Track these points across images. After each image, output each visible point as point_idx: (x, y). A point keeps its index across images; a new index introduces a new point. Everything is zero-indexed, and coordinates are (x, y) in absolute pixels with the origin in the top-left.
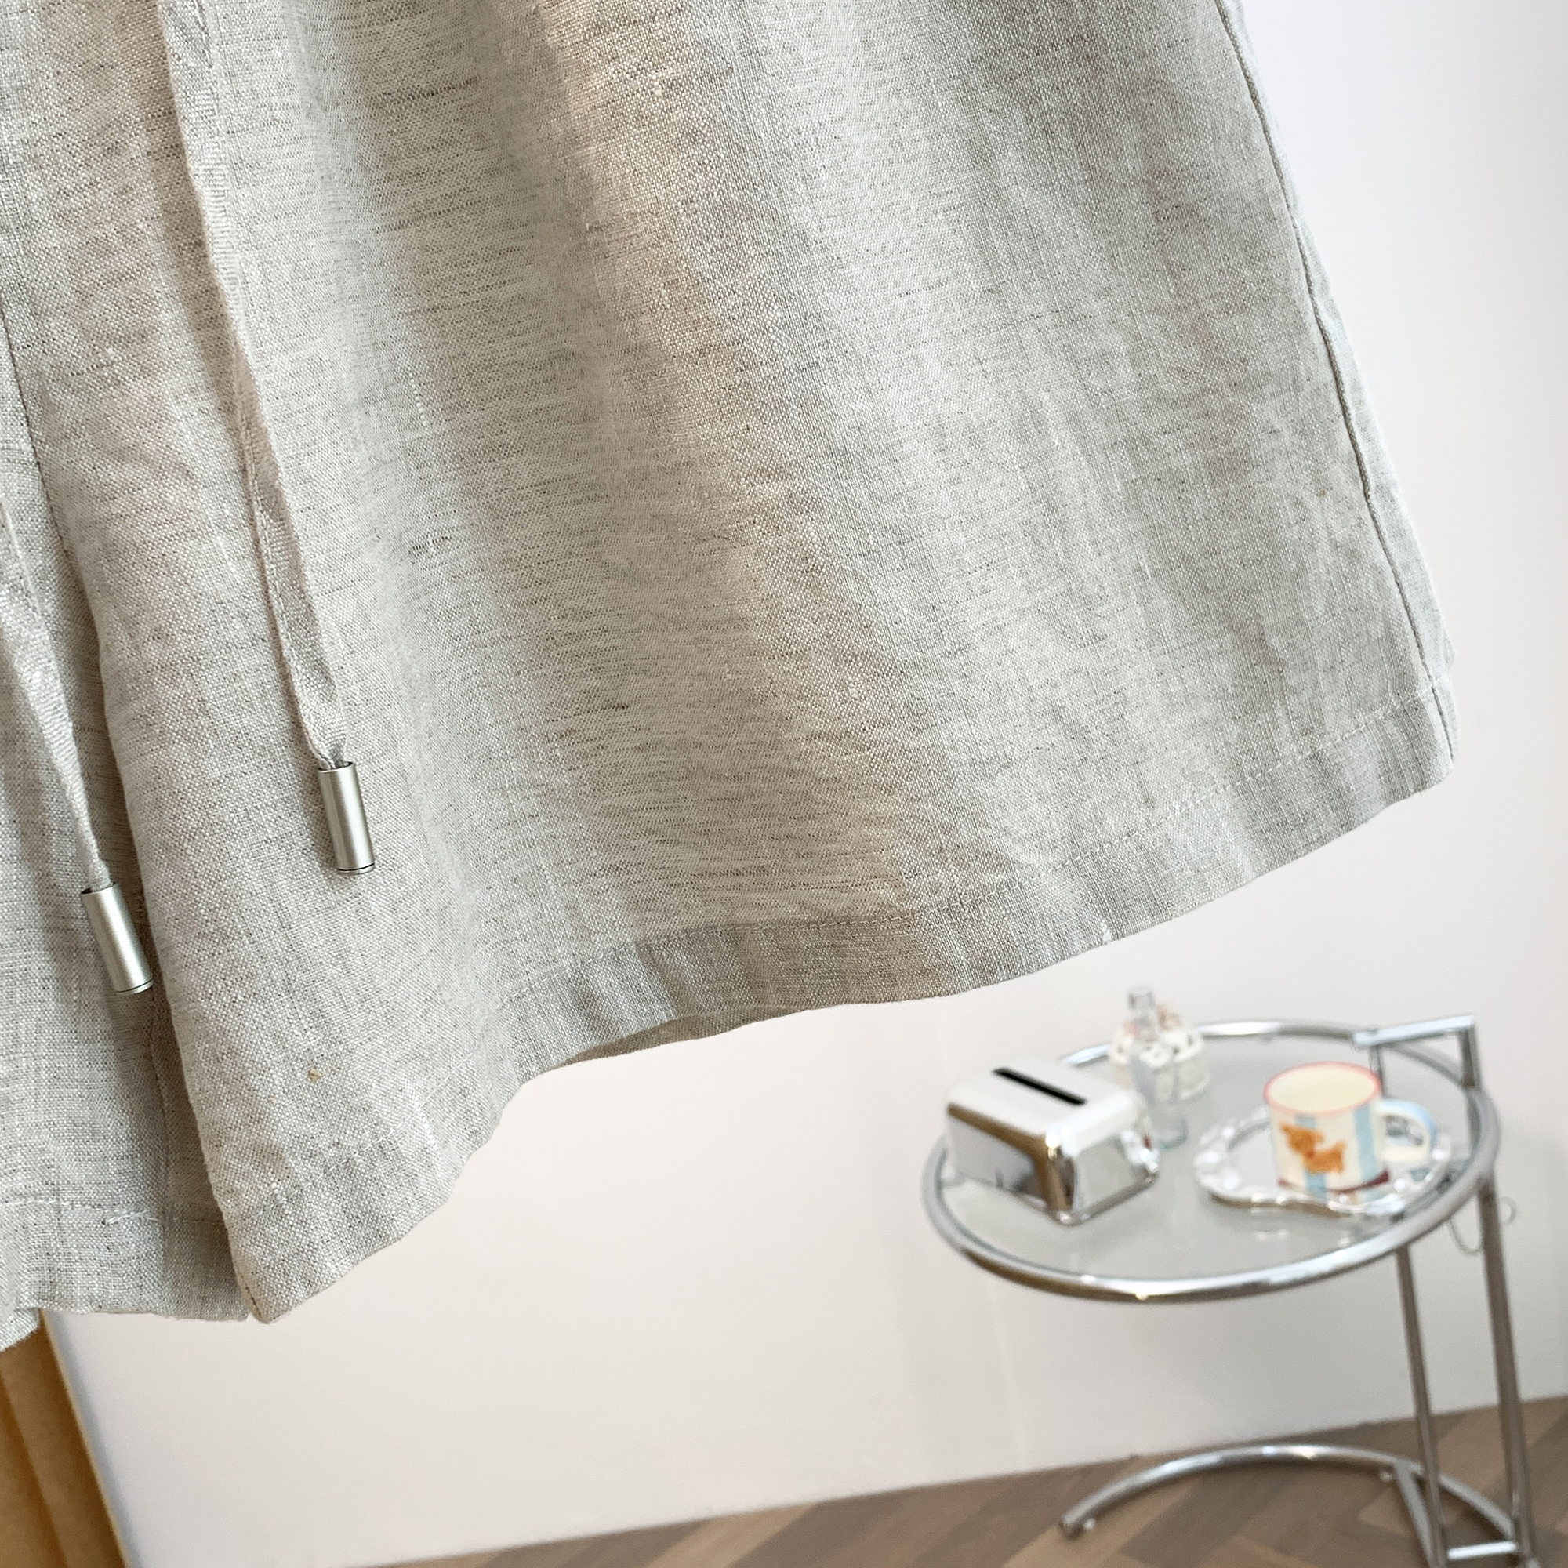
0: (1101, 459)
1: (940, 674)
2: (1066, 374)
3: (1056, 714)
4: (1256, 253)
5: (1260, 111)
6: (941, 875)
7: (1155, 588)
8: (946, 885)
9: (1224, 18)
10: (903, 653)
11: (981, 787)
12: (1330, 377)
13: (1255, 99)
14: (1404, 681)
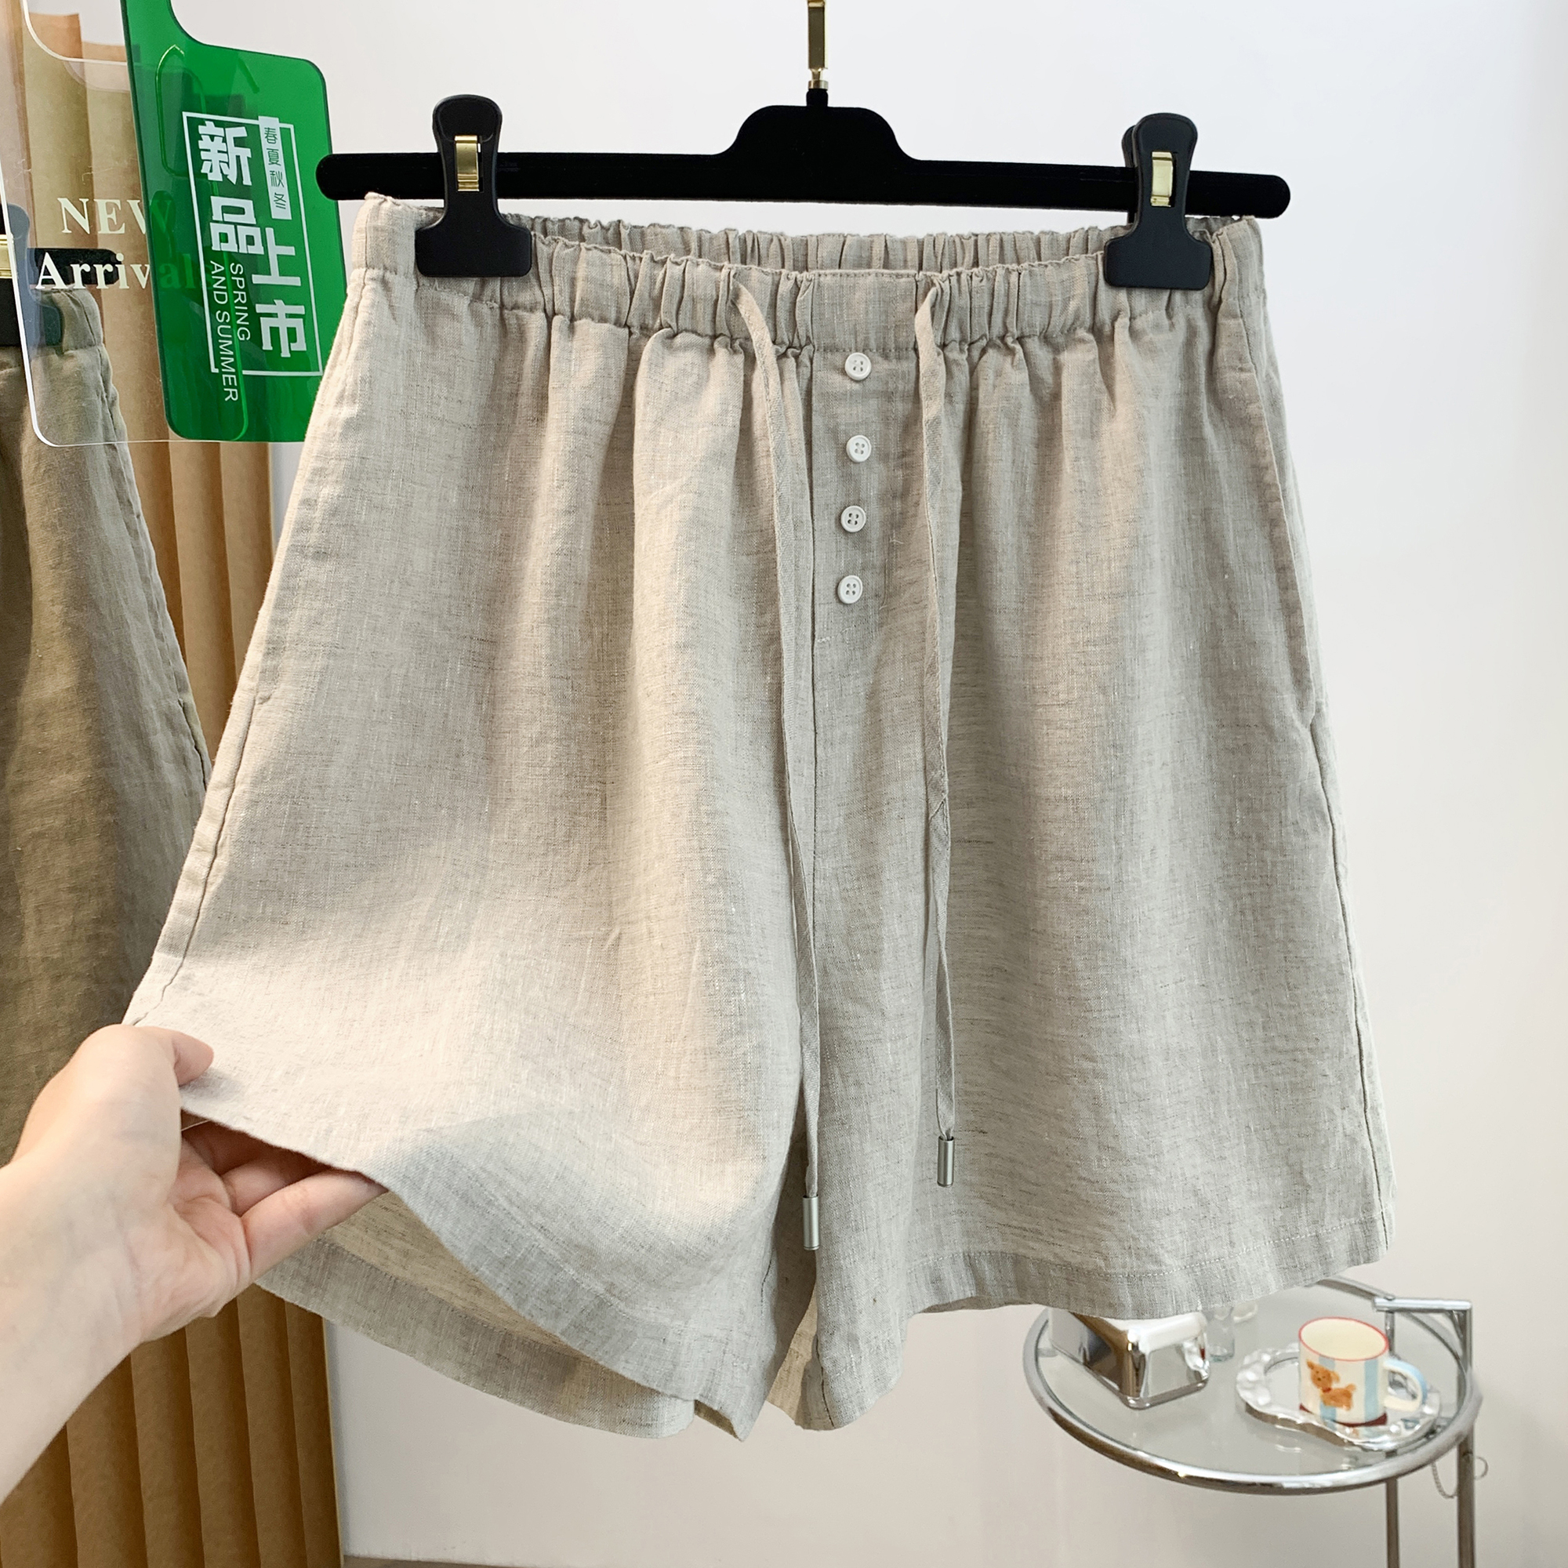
0: (1239, 1071)
1: (1146, 1165)
2: (1231, 1029)
3: (1196, 1193)
4: (1332, 988)
5: (1345, 920)
6: (1128, 1260)
7: (1254, 1137)
8: (1129, 1265)
9: (1337, 878)
11: (1154, 1222)
13: (1344, 915)
14: (1368, 1208)
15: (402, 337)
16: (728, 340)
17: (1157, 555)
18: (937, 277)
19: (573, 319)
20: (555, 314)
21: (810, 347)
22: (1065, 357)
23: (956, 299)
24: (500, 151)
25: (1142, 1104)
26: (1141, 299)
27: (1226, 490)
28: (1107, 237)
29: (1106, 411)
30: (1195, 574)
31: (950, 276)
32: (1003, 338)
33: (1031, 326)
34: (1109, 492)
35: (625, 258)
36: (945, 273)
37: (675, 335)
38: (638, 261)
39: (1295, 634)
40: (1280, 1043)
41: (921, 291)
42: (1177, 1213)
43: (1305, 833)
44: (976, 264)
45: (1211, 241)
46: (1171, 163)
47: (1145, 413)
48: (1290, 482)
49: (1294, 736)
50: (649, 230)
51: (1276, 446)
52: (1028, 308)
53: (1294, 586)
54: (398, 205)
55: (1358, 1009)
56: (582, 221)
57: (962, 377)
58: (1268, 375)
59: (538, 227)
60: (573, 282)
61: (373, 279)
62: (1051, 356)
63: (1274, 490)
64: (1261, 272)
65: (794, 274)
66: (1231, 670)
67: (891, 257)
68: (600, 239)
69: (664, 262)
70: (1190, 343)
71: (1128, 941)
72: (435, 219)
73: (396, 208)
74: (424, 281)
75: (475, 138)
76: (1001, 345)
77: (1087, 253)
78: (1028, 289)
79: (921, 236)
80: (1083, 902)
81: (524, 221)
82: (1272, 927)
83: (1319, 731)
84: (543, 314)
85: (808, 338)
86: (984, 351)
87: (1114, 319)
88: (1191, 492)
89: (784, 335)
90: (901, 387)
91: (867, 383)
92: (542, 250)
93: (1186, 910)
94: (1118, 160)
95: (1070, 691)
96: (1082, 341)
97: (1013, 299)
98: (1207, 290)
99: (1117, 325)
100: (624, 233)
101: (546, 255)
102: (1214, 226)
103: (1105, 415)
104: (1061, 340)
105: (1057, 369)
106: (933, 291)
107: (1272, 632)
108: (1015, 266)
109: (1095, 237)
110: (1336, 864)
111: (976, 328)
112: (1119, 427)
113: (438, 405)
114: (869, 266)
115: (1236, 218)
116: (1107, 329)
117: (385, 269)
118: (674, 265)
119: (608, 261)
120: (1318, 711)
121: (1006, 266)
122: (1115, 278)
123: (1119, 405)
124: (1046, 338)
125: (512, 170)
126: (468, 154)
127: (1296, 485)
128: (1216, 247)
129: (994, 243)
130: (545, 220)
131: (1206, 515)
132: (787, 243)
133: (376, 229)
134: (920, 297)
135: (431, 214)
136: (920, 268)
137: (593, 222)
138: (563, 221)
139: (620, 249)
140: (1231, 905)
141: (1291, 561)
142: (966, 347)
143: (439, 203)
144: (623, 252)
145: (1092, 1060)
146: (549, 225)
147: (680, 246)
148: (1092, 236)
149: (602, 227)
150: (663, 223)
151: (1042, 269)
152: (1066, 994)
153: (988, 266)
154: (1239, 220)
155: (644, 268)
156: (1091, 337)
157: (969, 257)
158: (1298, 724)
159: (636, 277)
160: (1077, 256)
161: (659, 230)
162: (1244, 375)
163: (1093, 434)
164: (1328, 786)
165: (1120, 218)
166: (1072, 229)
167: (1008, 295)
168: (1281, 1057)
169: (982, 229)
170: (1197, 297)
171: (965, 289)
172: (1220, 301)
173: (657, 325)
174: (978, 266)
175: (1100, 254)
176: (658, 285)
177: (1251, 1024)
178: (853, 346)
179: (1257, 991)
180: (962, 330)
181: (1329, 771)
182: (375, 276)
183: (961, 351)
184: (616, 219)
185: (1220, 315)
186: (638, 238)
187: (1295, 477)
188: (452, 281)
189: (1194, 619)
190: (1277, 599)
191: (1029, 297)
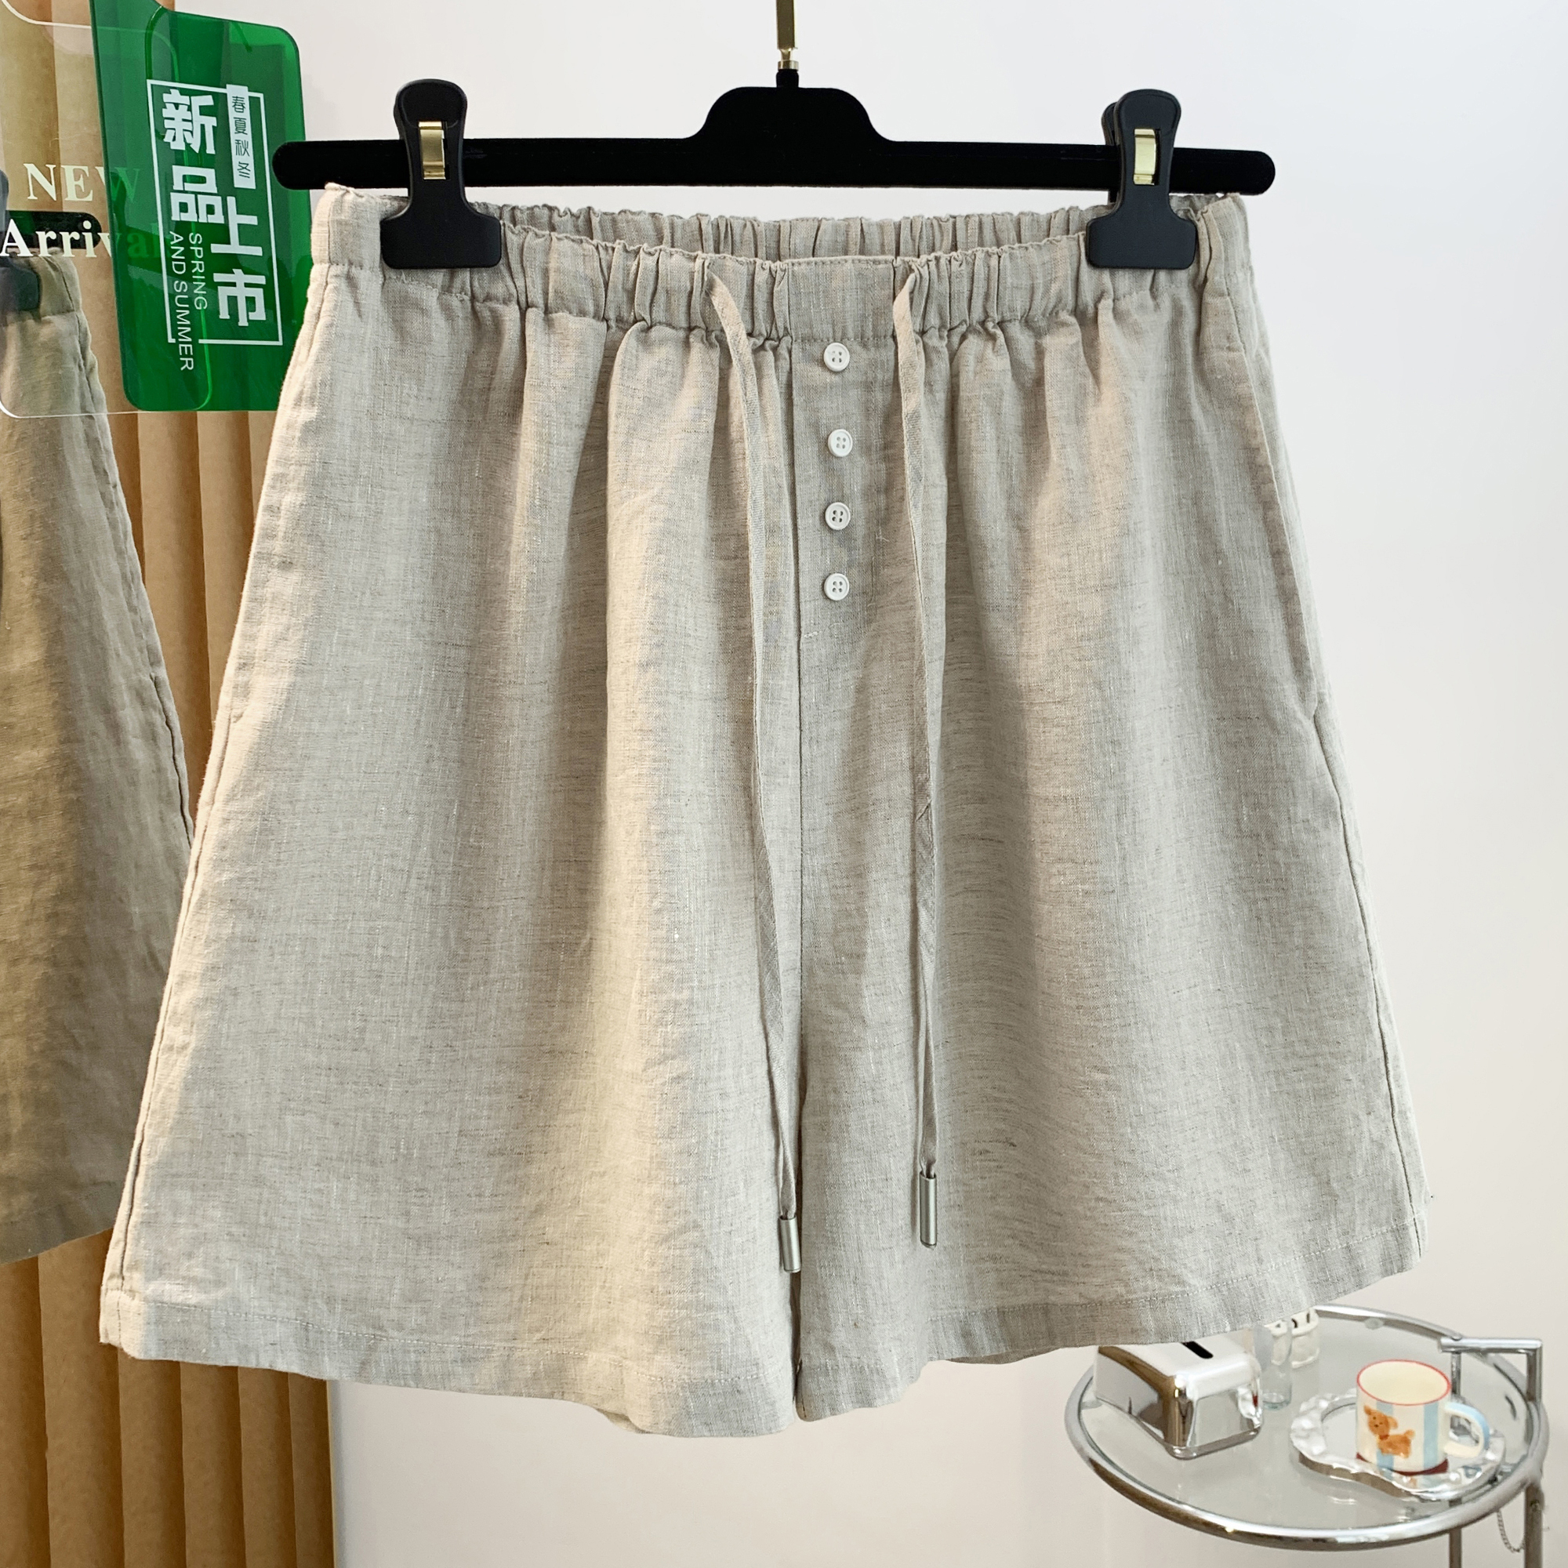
0: (1260, 1078)
1: (1165, 1180)
2: (1250, 1036)
3: (1219, 1208)
4: (1352, 991)
5: (1364, 923)
6: (1149, 1282)
7: (1279, 1148)
8: (1151, 1288)
9: (1353, 878)
10: (1148, 1168)
11: (1176, 1241)
12: (1382, 1055)
13: (1363, 917)
14: (1400, 1214)
15: (369, 335)
16: (704, 332)
17: (1148, 542)
18: (915, 263)
19: (547, 311)
20: (528, 306)
21: (788, 338)
22: (1048, 341)
23: (935, 285)
24: (465, 137)
25: (1159, 1116)
26: (1125, 279)
27: (1216, 473)
28: (1089, 217)
29: (1091, 395)
30: (1188, 561)
31: (928, 261)
32: (983, 323)
33: (1012, 310)
34: (1097, 479)
35: (597, 248)
36: (924, 258)
37: (650, 328)
38: (610, 251)
39: (1293, 621)
40: (1299, 1048)
41: (899, 277)
42: (1199, 1230)
43: (1315, 831)
44: (955, 248)
45: (1195, 219)
46: (1153, 141)
47: (1132, 396)
48: (1282, 463)
49: (1297, 727)
50: (620, 217)
51: (1267, 426)
52: (1008, 292)
53: (1290, 570)
54: (361, 197)
55: (1380, 1010)
56: (551, 209)
57: (942, 365)
58: (1258, 355)
59: (507, 215)
60: (546, 272)
61: (336, 276)
62: (1032, 341)
63: (1266, 472)
64: (1247, 250)
65: (768, 263)
66: (1229, 660)
67: (867, 241)
68: (570, 227)
69: (637, 252)
70: (1175, 324)
71: (1136, 945)
72: (400, 209)
73: (360, 200)
74: (392, 274)
75: (439, 124)
76: (981, 330)
77: (1068, 233)
78: (1008, 272)
79: (897, 219)
80: (1087, 906)
81: (491, 210)
82: (1291, 933)
83: (1322, 722)
84: (517, 307)
85: (786, 328)
86: (964, 337)
87: (1098, 300)
88: (1180, 475)
89: (762, 327)
90: (880, 377)
91: (846, 374)
92: (512, 239)
93: (1197, 912)
94: (1098, 138)
95: (1066, 687)
96: (1064, 324)
97: (994, 284)
98: (1192, 269)
99: (1100, 306)
100: (595, 221)
101: (516, 245)
102: (1198, 204)
103: (1091, 400)
104: (1043, 324)
105: (1040, 353)
106: (912, 277)
107: (1269, 619)
108: (995, 249)
109: (1076, 218)
110: (1350, 862)
111: (956, 313)
112: (1105, 411)
113: (408, 404)
114: (846, 253)
115: (1220, 195)
116: (1091, 310)
117: (351, 263)
118: (647, 256)
119: (581, 251)
120: (1321, 702)
121: (985, 249)
122: (1096, 259)
123: (1105, 388)
124: (1027, 322)
125: (479, 157)
126: (433, 142)
127: (1289, 467)
128: (1201, 225)
129: (974, 224)
130: (514, 208)
131: (1197, 499)
132: (760, 229)
133: (339, 223)
134: (898, 284)
135: (396, 204)
136: (898, 254)
137: (562, 210)
138: (532, 209)
139: (592, 239)
140: (1246, 910)
141: (1286, 545)
142: (946, 333)
143: (403, 192)
144: (595, 242)
145: (1104, 1071)
146: (518, 213)
147: (652, 233)
148: (1074, 217)
149: (572, 215)
150: (634, 210)
151: (1023, 251)
152: (1074, 1003)
153: (967, 249)
154: (1223, 198)
155: (618, 258)
156: (1073, 320)
157: (948, 241)
158: (1300, 715)
159: (609, 268)
160: (1058, 237)
161: (630, 216)
162: (1232, 355)
163: (1080, 420)
164: (1339, 782)
165: (1101, 197)
166: (1051, 210)
167: (988, 279)
168: (1303, 1063)
169: (961, 210)
170: (1183, 276)
171: (945, 274)
172: (1206, 280)
173: (632, 318)
174: (956, 250)
175: (1081, 235)
176: (632, 277)
177: (1270, 1029)
178: (831, 335)
179: (1276, 996)
180: (942, 317)
181: (1336, 765)
182: (339, 272)
183: (941, 337)
184: (585, 206)
185: (1206, 294)
186: (608, 225)
187: (1287, 458)
188: (420, 273)
189: (1188, 607)
190: (1273, 585)
191: (1009, 280)
